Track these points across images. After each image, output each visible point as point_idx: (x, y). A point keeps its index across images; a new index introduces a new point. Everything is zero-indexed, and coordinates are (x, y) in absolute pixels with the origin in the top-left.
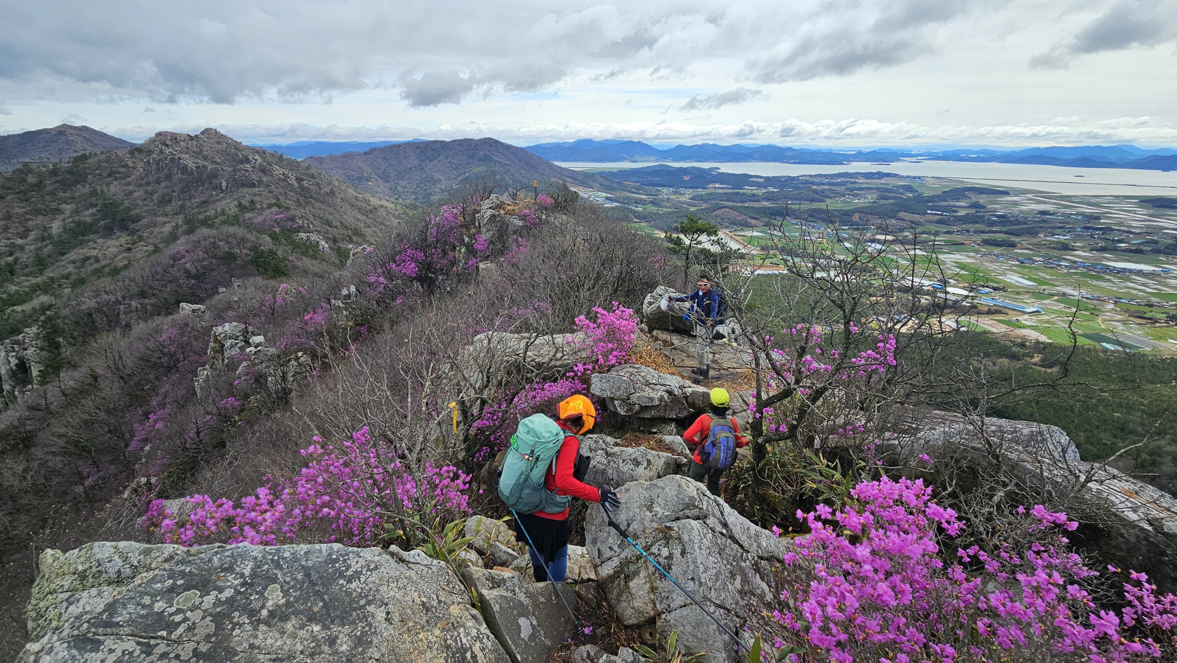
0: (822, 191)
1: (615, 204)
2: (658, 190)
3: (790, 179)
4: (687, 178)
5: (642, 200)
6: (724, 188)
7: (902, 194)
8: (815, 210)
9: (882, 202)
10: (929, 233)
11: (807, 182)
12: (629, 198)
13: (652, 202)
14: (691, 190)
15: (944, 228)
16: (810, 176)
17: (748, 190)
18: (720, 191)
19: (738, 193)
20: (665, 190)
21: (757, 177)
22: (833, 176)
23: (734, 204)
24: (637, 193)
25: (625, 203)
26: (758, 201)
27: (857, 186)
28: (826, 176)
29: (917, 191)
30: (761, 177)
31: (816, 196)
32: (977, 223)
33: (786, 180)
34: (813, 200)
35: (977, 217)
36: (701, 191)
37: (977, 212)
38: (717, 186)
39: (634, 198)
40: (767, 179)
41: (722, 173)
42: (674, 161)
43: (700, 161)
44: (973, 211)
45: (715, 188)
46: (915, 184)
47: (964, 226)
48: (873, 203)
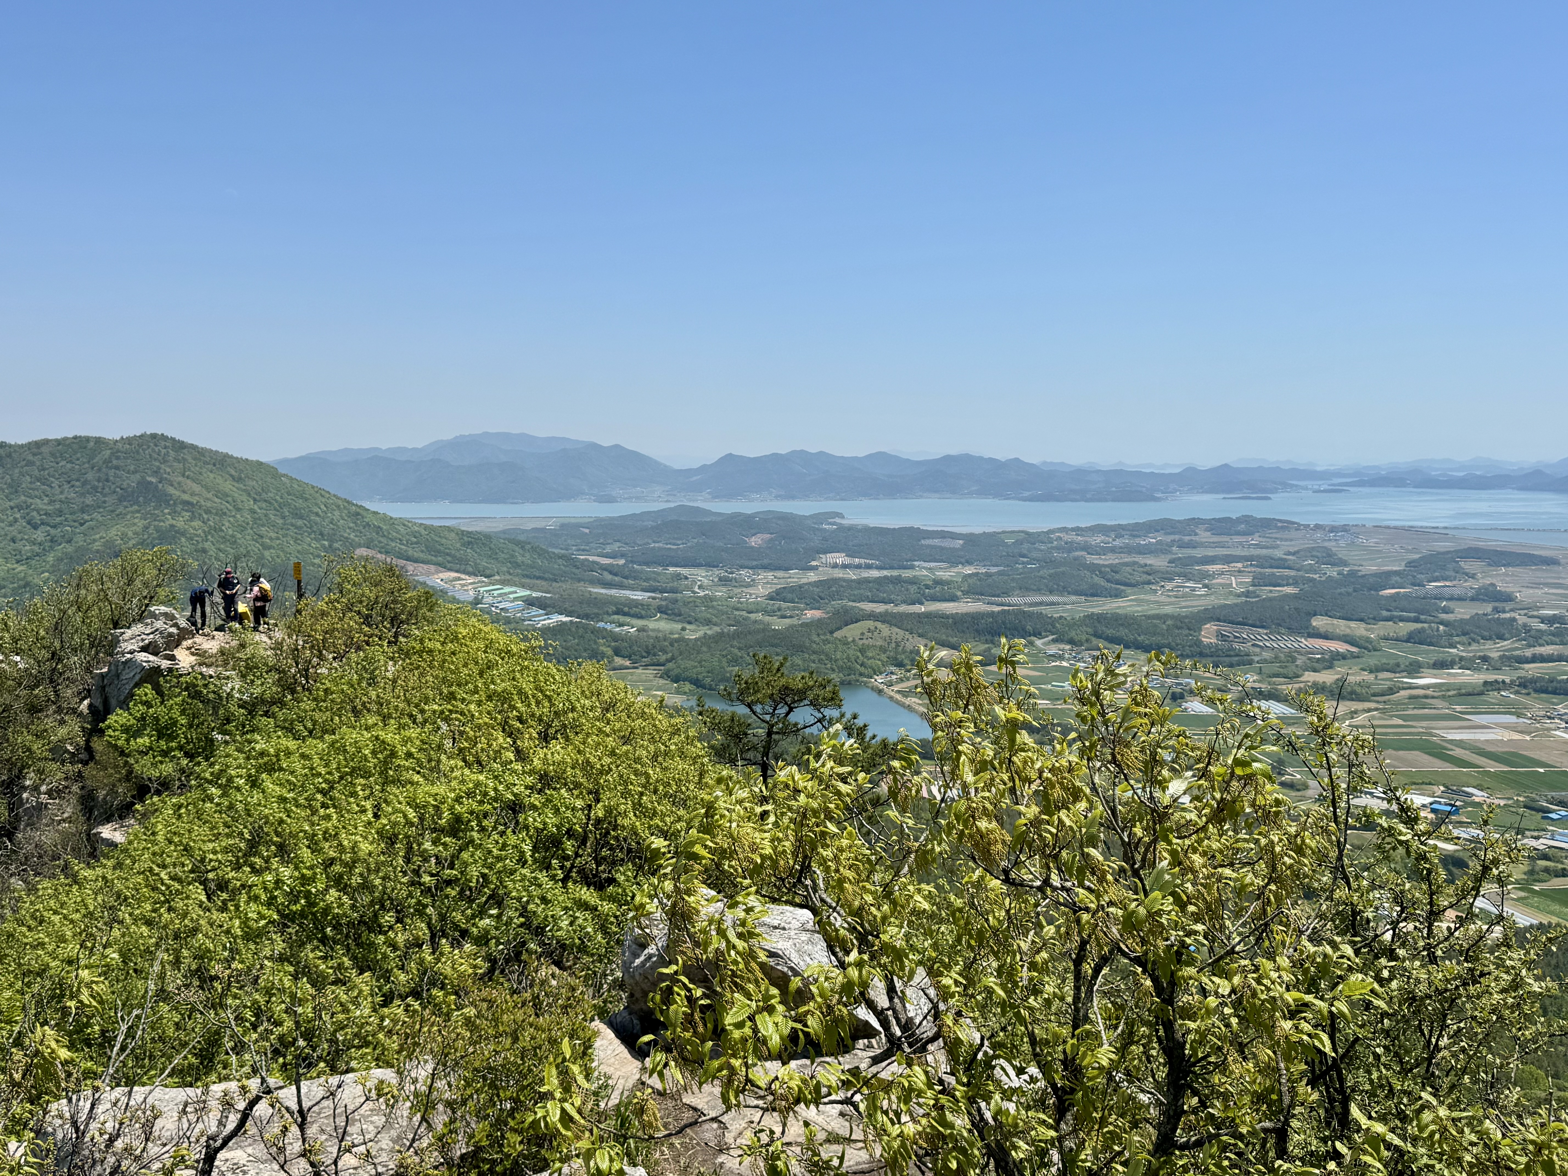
0: (1114, 569)
1: (558, 618)
2: (678, 577)
3: (1030, 538)
4: (755, 541)
5: (636, 604)
6: (859, 567)
7: (1311, 569)
8: (1100, 618)
9: (1266, 592)
10: (1394, 669)
11: (1071, 547)
12: (596, 601)
13: (661, 610)
14: (770, 575)
15: (1425, 654)
16: (1078, 530)
17: (922, 570)
18: (852, 575)
19: (897, 580)
20: (701, 575)
21: (943, 535)
22: (1136, 530)
23: (890, 607)
24: (621, 586)
25: (587, 616)
26: (953, 599)
27: (1198, 553)
28: (1118, 530)
29: (1345, 564)
30: (954, 536)
31: (1097, 580)
32: (1502, 638)
33: (1019, 543)
34: (1094, 593)
35: (1501, 622)
36: (795, 577)
37: (1496, 610)
38: (839, 561)
39: (610, 601)
40: (971, 539)
41: (850, 528)
42: (715, 497)
43: (793, 498)
44: (1488, 608)
45: (835, 566)
46: (1339, 546)
47: (1474, 647)
48: (1247, 594)
